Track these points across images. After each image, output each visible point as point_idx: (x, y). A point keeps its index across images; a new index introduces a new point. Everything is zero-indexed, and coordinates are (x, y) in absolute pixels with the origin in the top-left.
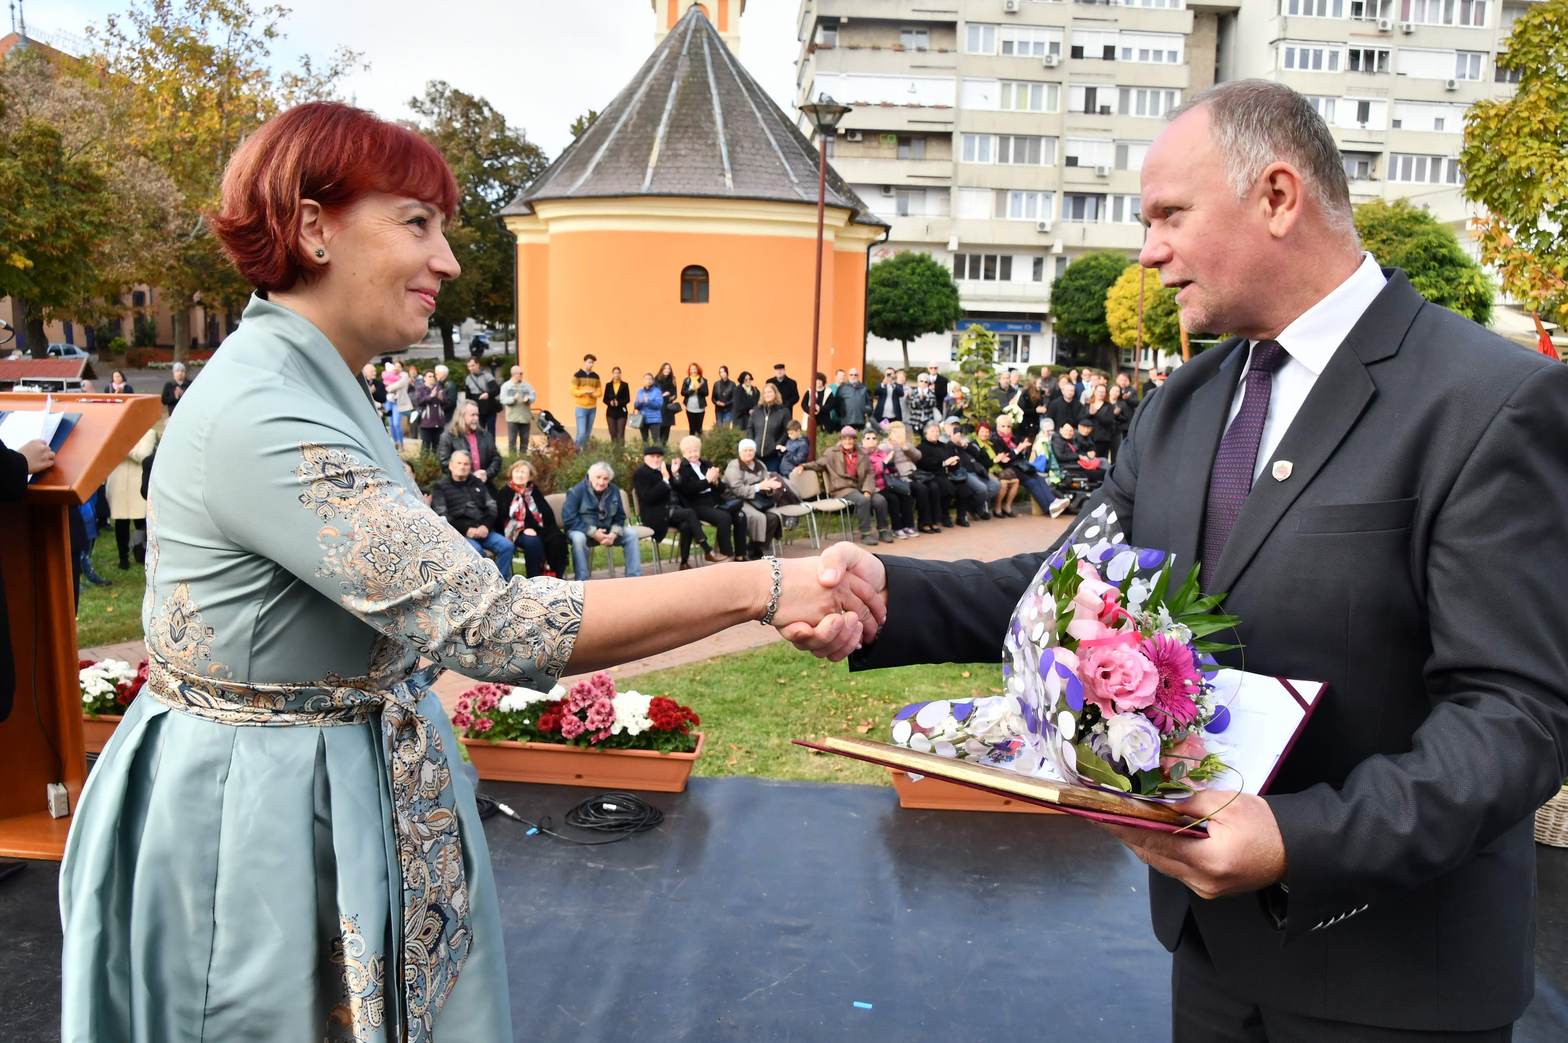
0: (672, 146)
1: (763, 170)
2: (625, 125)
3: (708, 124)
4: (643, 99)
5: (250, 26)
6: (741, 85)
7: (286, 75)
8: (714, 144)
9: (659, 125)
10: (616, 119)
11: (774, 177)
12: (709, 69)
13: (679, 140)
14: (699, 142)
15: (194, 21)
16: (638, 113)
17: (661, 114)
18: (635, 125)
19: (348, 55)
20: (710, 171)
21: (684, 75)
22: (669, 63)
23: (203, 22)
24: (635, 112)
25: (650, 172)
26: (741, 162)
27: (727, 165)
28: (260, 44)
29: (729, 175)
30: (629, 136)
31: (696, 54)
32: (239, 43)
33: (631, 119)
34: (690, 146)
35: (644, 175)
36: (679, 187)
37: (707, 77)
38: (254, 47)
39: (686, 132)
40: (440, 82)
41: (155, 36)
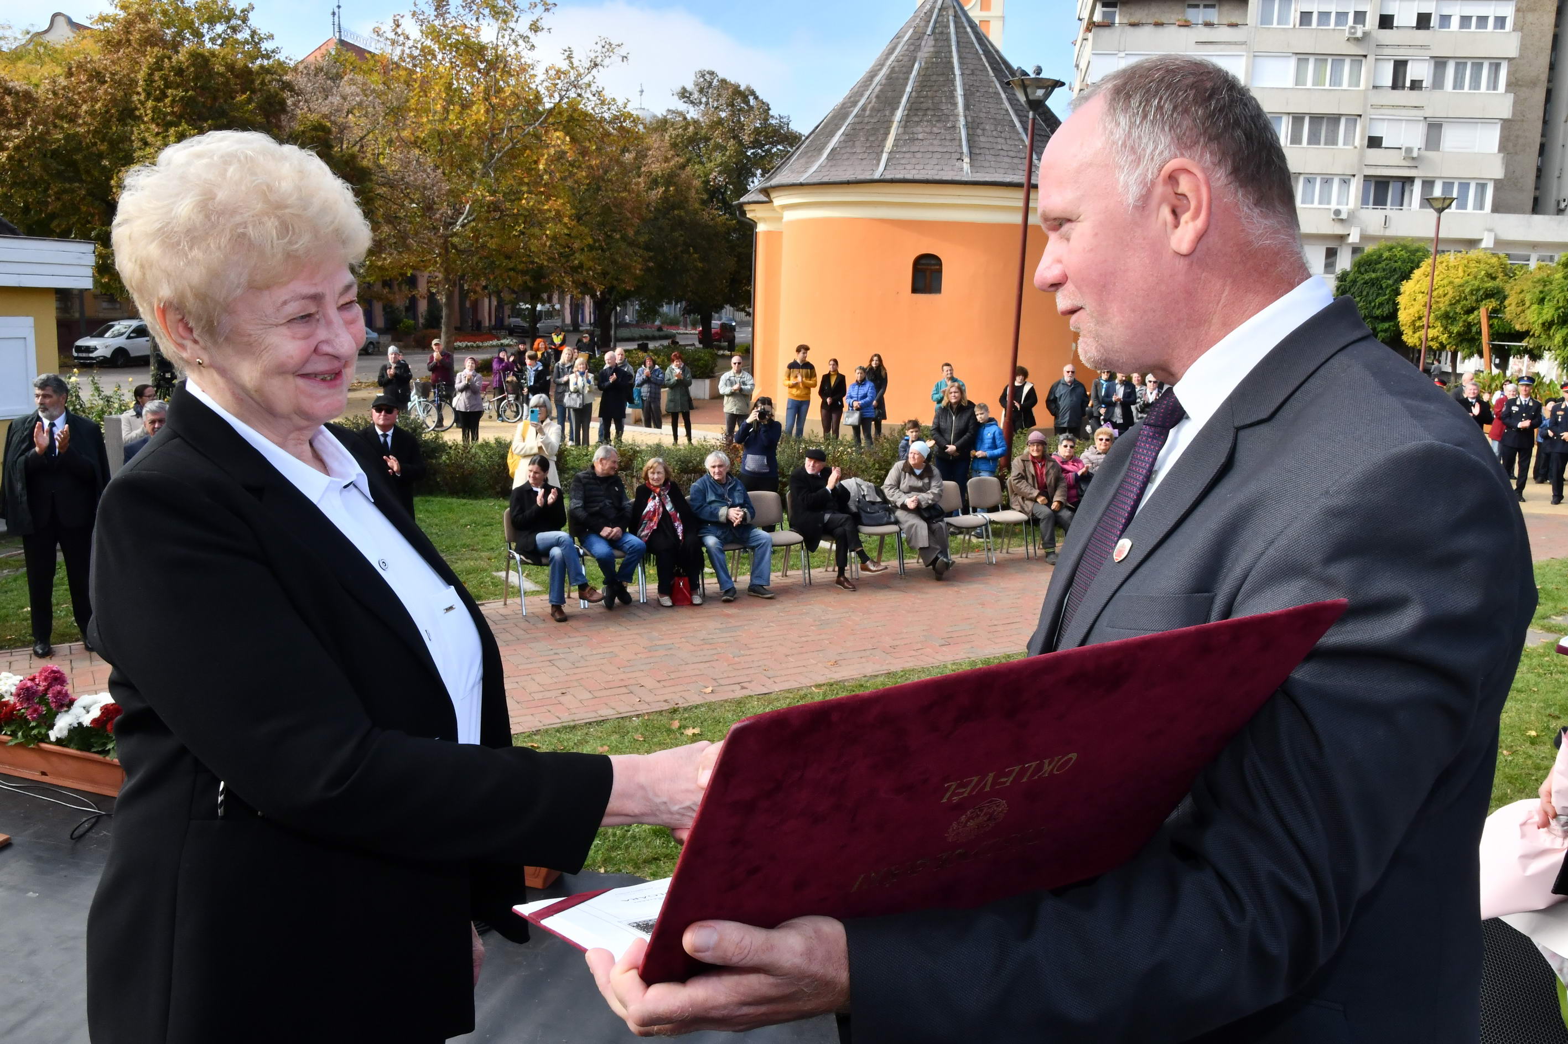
0: (910, 130)
1: (1005, 154)
2: (863, 109)
3: (949, 106)
4: (884, 82)
5: (517, 21)
6: (987, 65)
7: (551, 68)
8: (954, 127)
9: (898, 108)
10: (855, 103)
11: (1016, 161)
12: (954, 48)
13: (918, 123)
14: (938, 125)
15: (469, 19)
16: (877, 97)
17: (901, 97)
18: (873, 109)
19: (607, 46)
20: (947, 156)
21: (926, 55)
22: (912, 44)
23: (477, 19)
24: (874, 95)
25: (885, 157)
26: (982, 145)
27: (965, 149)
28: (525, 38)
29: (967, 160)
30: (866, 120)
31: (942, 33)
32: (507, 37)
33: (870, 103)
34: (928, 130)
35: (879, 160)
36: (914, 172)
37: (951, 57)
38: (520, 42)
39: (925, 115)
40: (708, 73)
41: (434, 34)
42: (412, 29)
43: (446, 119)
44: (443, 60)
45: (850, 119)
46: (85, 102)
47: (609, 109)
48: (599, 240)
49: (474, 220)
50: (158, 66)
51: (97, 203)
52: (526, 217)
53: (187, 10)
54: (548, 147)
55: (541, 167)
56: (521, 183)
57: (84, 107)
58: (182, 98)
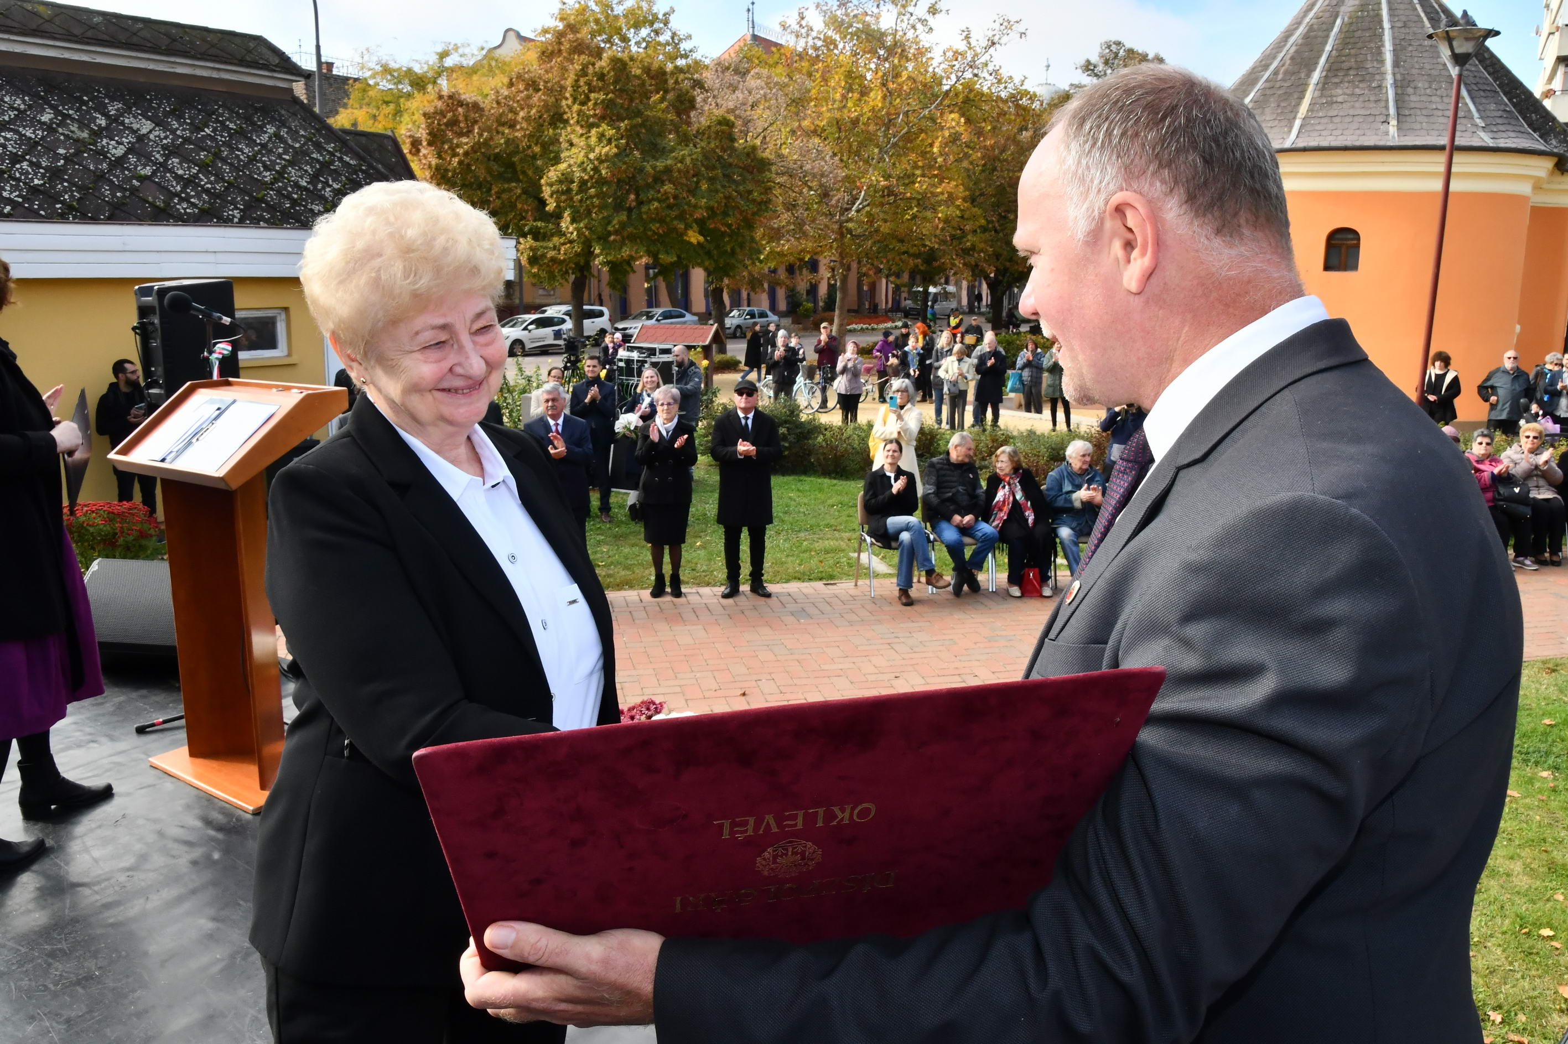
0: (1328, 93)
1: (1440, 113)
2: (1276, 73)
3: (1375, 64)
4: (1300, 41)
5: (915, 5)
6: (1423, 15)
7: (948, 50)
8: (1380, 86)
9: (1314, 70)
10: (1266, 67)
13: (1337, 85)
14: (1361, 85)
15: (871, 7)
16: (1292, 58)
17: (1319, 57)
18: (1286, 73)
19: (1005, 24)
20: (1371, 119)
21: (1350, 9)
23: (878, 6)
24: (1288, 56)
25: (1298, 123)
26: (1412, 105)
27: (1392, 111)
28: (923, 22)
29: (1394, 122)
30: (1278, 85)
32: (906, 22)
33: (1283, 65)
34: (1348, 91)
35: (1291, 127)
36: (1331, 138)
37: (1380, 9)
38: (919, 26)
39: (1346, 75)
40: (1115, 43)
41: (838, 25)
42: (816, 21)
43: (845, 107)
44: (845, 47)
45: (1260, 85)
46: (522, 109)
47: (1005, 88)
48: (993, 222)
49: (868, 205)
50: (583, 72)
51: (530, 200)
52: (918, 200)
53: (617, 17)
54: (942, 128)
55: (935, 150)
56: (916, 167)
57: (522, 114)
58: (603, 101)
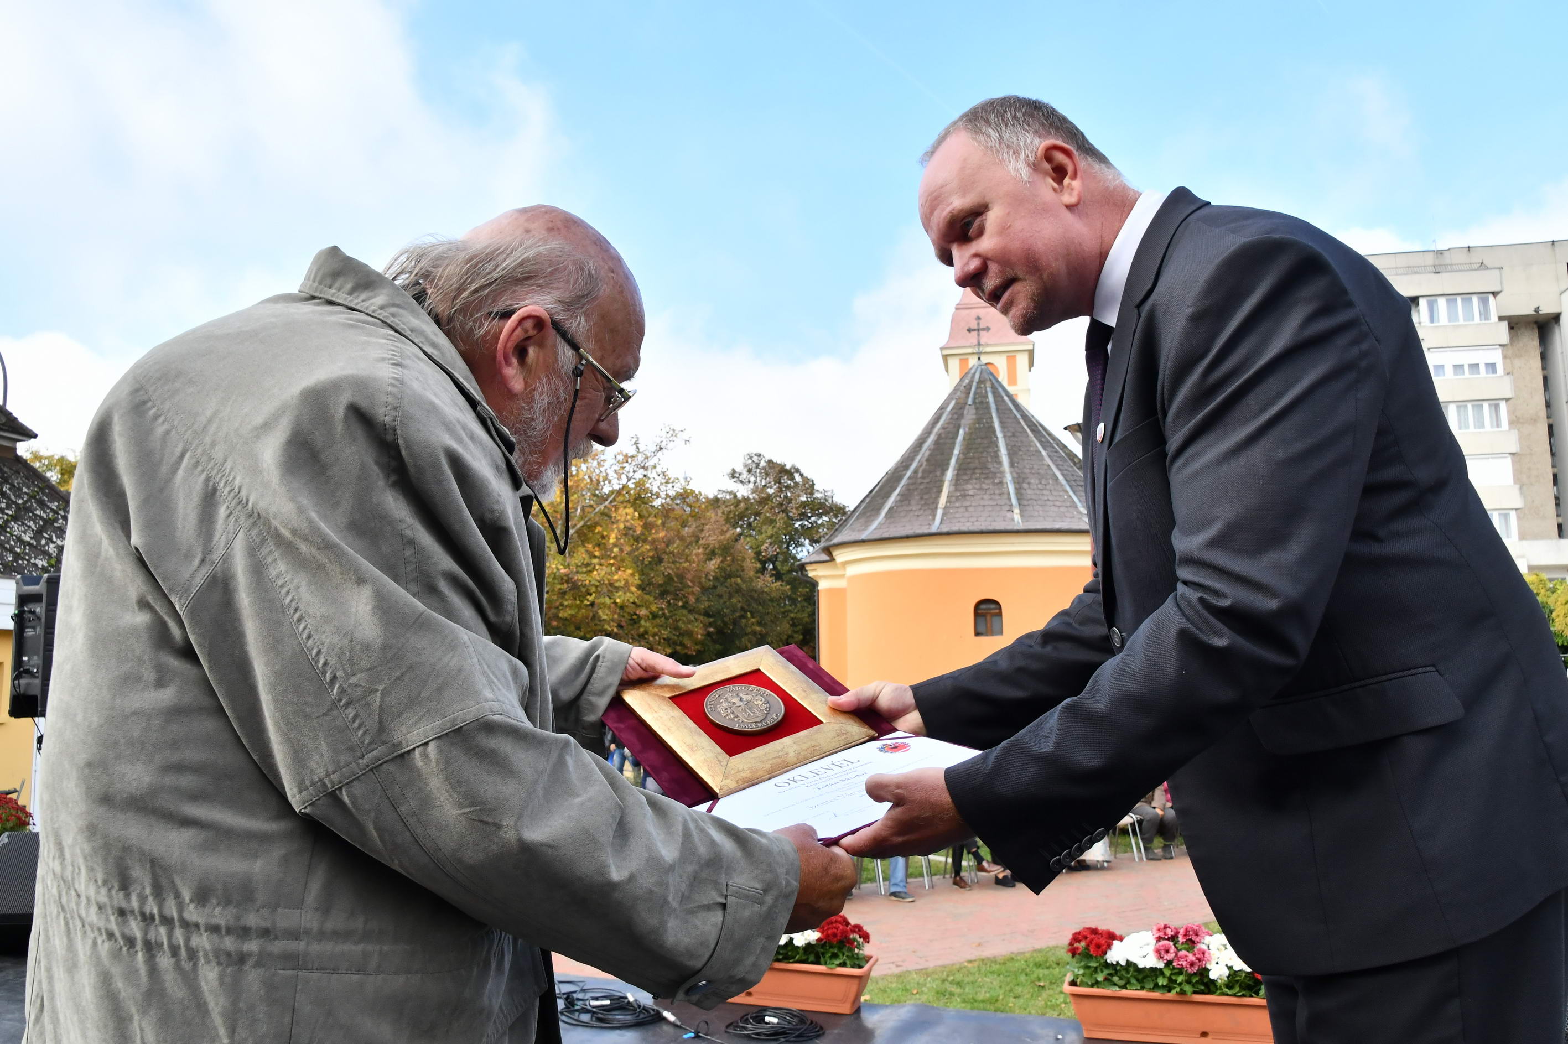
0: (961, 488)
1: (1051, 503)
2: (916, 472)
3: (995, 465)
4: (932, 447)
6: (1026, 427)
7: (619, 454)
8: (1001, 483)
9: (947, 469)
10: (907, 468)
11: (1062, 509)
12: (994, 415)
13: (967, 481)
14: (986, 481)
16: (928, 460)
17: (949, 459)
18: (924, 471)
19: (671, 432)
20: (998, 508)
21: (970, 422)
22: (956, 413)
24: (924, 460)
25: (939, 512)
26: (1029, 497)
27: (1014, 501)
29: (1017, 511)
30: (919, 481)
31: (981, 403)
33: (921, 466)
34: (977, 486)
35: (934, 516)
36: (969, 524)
37: (992, 422)
39: (974, 473)
40: (756, 455)
45: (904, 481)
47: (673, 487)
54: (617, 522)
55: (612, 541)
56: (593, 556)
